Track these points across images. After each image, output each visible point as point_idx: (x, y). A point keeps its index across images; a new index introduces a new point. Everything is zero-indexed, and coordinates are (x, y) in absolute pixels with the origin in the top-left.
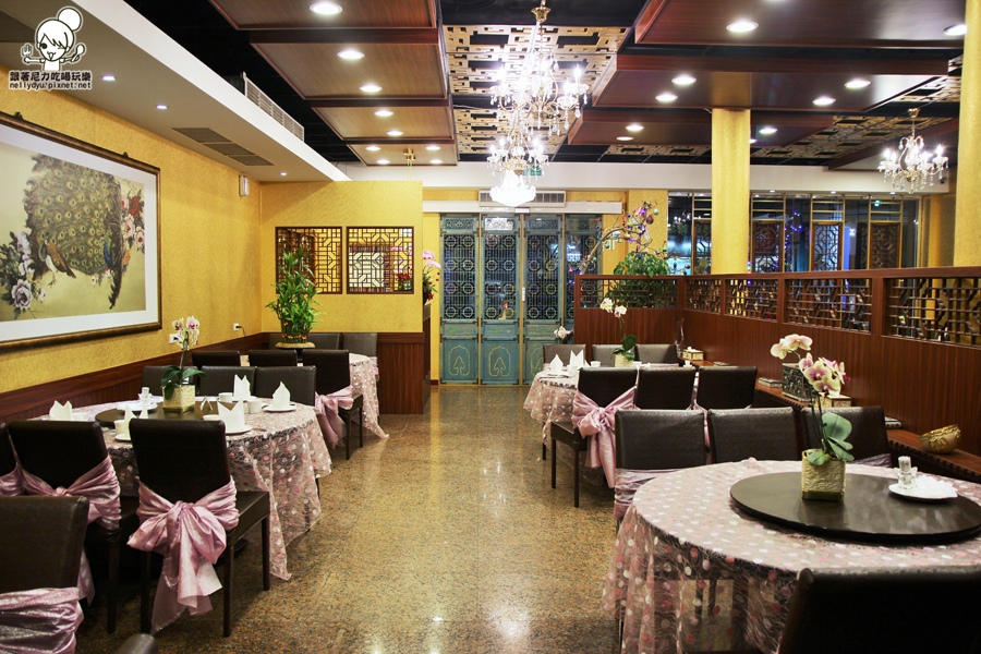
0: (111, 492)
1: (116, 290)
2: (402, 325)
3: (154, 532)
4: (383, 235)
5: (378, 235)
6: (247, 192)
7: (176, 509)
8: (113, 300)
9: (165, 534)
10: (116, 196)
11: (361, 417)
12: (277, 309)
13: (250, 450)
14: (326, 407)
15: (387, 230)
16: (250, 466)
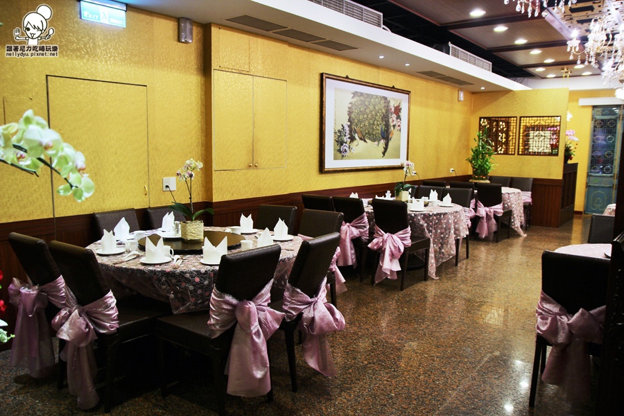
0: (365, 227)
1: (386, 149)
2: (549, 174)
3: (377, 243)
4: (542, 121)
5: (538, 121)
6: (462, 99)
7: (386, 235)
8: (384, 153)
9: (381, 245)
10: (388, 106)
11: (510, 222)
12: (471, 162)
13: (423, 219)
14: (487, 214)
15: (544, 118)
16: (422, 226)
